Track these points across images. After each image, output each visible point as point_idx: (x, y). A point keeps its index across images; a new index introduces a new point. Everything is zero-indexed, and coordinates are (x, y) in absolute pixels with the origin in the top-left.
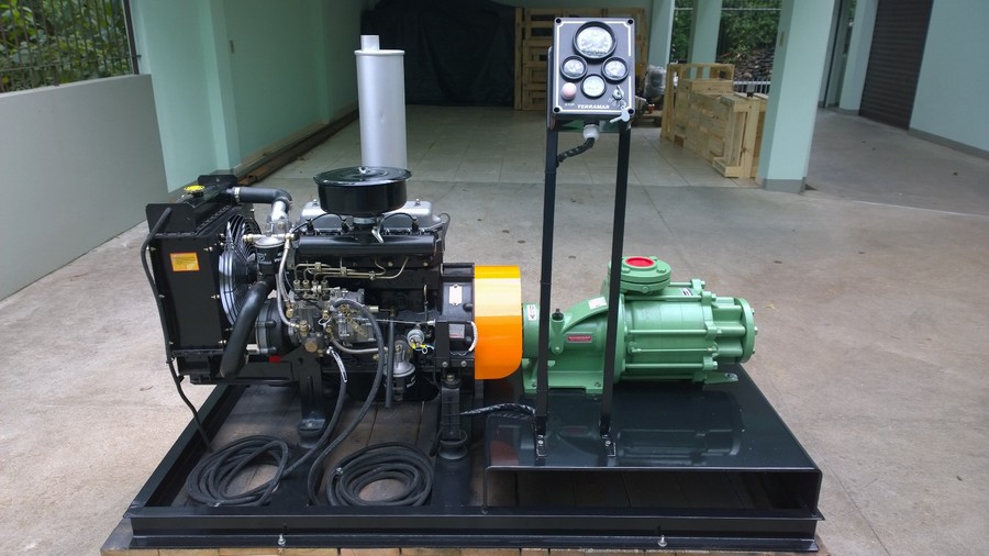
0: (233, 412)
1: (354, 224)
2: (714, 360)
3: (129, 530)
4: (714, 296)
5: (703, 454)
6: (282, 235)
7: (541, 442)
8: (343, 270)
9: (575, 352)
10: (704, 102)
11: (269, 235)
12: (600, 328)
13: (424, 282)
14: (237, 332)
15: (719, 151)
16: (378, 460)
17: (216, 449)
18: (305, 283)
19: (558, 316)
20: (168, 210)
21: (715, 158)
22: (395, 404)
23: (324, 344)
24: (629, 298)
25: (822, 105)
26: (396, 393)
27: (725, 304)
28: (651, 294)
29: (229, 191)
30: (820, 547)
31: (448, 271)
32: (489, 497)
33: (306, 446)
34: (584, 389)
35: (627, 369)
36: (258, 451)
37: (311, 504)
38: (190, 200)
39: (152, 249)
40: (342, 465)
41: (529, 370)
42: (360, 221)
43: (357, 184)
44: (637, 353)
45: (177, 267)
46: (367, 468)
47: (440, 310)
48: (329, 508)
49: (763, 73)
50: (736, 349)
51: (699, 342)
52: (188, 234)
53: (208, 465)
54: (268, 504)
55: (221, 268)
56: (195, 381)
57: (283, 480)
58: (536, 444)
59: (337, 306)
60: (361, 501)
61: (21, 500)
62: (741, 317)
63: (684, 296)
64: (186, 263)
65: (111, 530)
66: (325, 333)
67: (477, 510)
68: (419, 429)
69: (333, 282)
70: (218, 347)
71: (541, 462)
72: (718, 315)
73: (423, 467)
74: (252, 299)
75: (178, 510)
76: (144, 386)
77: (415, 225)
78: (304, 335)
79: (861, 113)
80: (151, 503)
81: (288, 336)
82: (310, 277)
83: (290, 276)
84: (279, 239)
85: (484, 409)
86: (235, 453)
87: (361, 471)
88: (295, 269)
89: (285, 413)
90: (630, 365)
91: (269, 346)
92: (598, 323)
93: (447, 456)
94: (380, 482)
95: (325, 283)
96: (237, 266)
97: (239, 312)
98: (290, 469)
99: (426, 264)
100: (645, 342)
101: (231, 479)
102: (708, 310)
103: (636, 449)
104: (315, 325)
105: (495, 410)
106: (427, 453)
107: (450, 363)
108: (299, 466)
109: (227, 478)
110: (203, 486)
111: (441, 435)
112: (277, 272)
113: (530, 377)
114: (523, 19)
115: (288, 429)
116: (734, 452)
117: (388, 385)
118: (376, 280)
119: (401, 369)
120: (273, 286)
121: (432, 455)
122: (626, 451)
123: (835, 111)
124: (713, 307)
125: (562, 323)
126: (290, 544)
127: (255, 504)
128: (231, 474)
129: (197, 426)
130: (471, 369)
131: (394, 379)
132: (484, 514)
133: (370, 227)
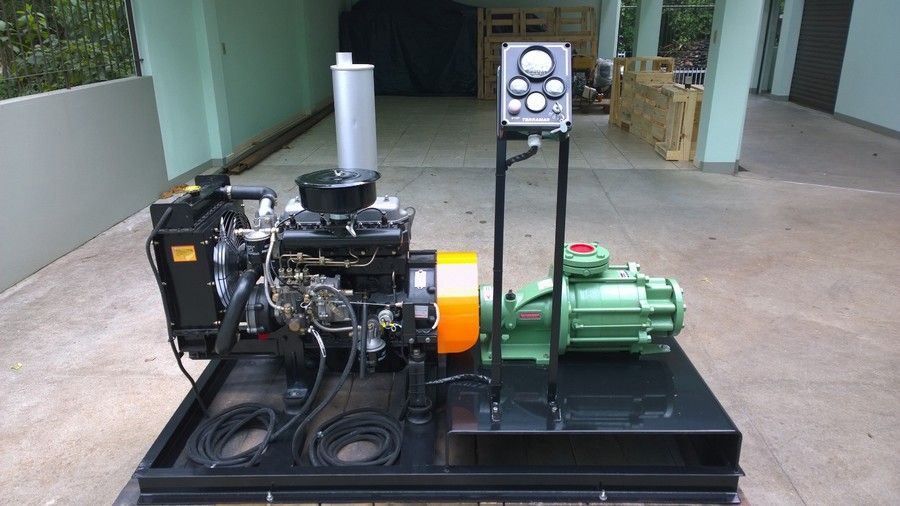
0: (227, 381)
1: (331, 220)
2: (648, 334)
3: (137, 489)
4: (647, 278)
5: (641, 417)
6: (268, 230)
7: (496, 409)
8: (322, 259)
9: (525, 328)
10: (648, 92)
11: (257, 229)
12: (547, 305)
13: (392, 268)
14: (230, 314)
15: (661, 136)
16: (354, 425)
17: (212, 416)
18: (289, 271)
19: (511, 296)
20: (169, 210)
21: (658, 143)
22: (367, 374)
23: (306, 323)
24: (573, 280)
25: (755, 92)
26: (369, 366)
27: (657, 284)
28: (592, 277)
29: (222, 189)
30: (742, 499)
31: (414, 258)
32: (451, 457)
33: (290, 413)
34: (534, 360)
35: (572, 343)
36: (249, 417)
37: (295, 464)
38: (188, 200)
39: (156, 243)
40: (322, 430)
41: (486, 343)
42: (336, 217)
43: (334, 186)
44: (580, 329)
45: (177, 258)
46: (345, 431)
47: (407, 292)
48: (312, 469)
49: (702, 62)
50: (667, 324)
51: (635, 318)
52: (187, 230)
53: (205, 430)
54: (258, 465)
55: (215, 258)
56: (194, 356)
57: (271, 443)
58: (491, 409)
59: (317, 290)
60: (339, 461)
61: (41, 461)
62: (671, 295)
63: (621, 278)
64: (185, 254)
65: (121, 488)
66: (307, 314)
67: (440, 469)
68: (390, 395)
69: (314, 270)
70: (214, 326)
71: (496, 426)
72: (651, 295)
73: (393, 430)
74: (243, 286)
75: (178, 471)
76: (148, 357)
77: (384, 218)
78: (288, 316)
79: (791, 99)
80: (155, 465)
81: (274, 318)
82: (293, 266)
83: (276, 264)
84: (266, 233)
85: (446, 379)
86: (229, 419)
87: (339, 434)
88: (280, 258)
89: (273, 382)
90: (575, 339)
91: (258, 325)
92: (546, 302)
93: (414, 421)
94: (356, 443)
95: (306, 271)
96: (229, 255)
97: (232, 296)
98: (277, 434)
99: (394, 253)
100: (587, 319)
101: (226, 442)
102: (642, 290)
103: (581, 413)
104: (298, 308)
105: (456, 380)
106: (397, 417)
107: (416, 340)
108: (284, 431)
109: (222, 442)
110: (201, 449)
111: (409, 402)
112: (264, 262)
113: (487, 350)
114: (485, 18)
115: (276, 397)
116: (668, 414)
117: (362, 359)
118: (351, 268)
119: (373, 345)
120: (261, 273)
121: (401, 419)
122: (572, 415)
123: (768, 97)
124: (646, 287)
125: (514, 304)
126: (276, 500)
127: (247, 465)
128: (225, 438)
129: (195, 395)
130: (434, 344)
131: (368, 353)
132: (447, 473)
133: (344, 222)
